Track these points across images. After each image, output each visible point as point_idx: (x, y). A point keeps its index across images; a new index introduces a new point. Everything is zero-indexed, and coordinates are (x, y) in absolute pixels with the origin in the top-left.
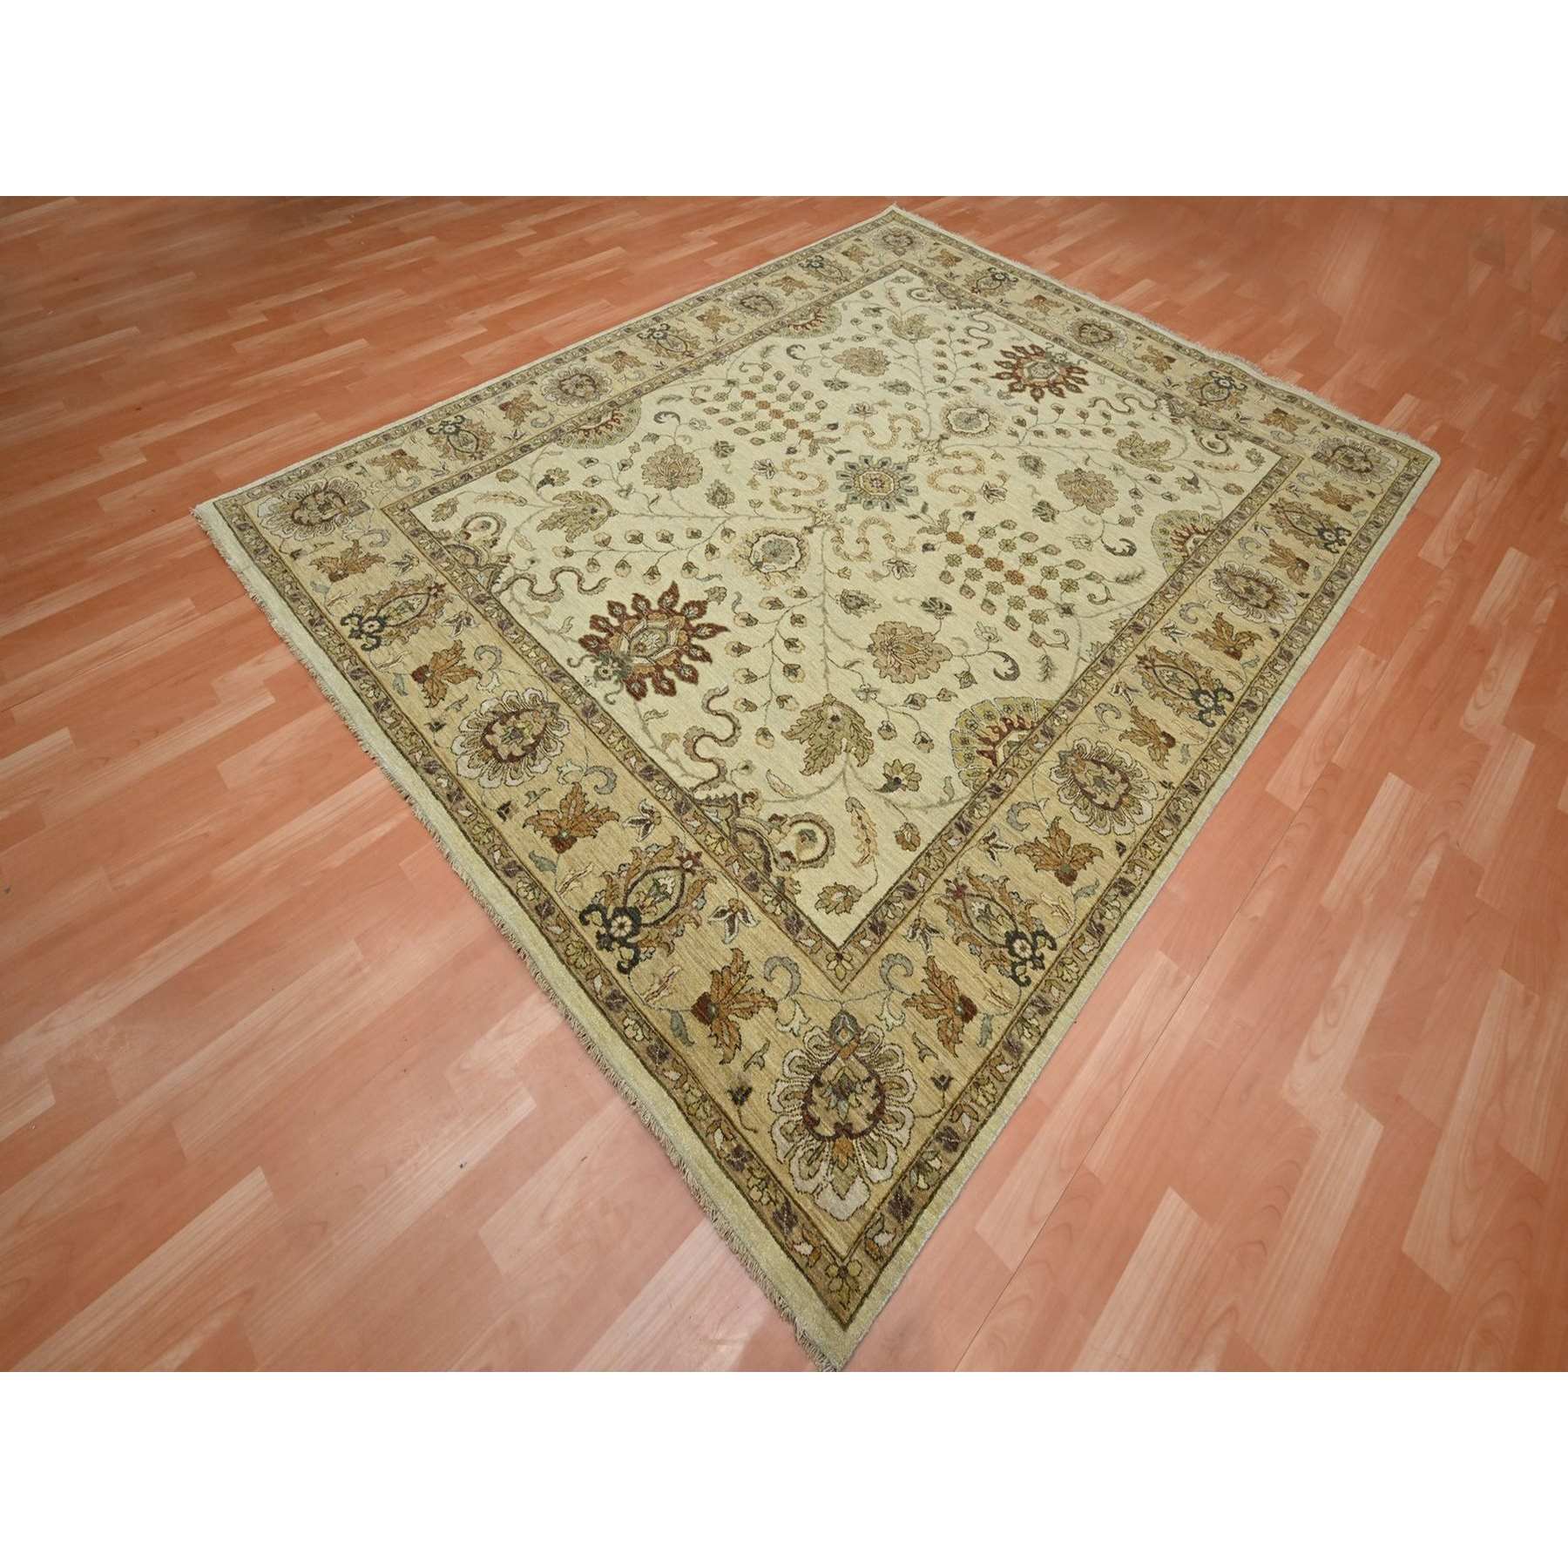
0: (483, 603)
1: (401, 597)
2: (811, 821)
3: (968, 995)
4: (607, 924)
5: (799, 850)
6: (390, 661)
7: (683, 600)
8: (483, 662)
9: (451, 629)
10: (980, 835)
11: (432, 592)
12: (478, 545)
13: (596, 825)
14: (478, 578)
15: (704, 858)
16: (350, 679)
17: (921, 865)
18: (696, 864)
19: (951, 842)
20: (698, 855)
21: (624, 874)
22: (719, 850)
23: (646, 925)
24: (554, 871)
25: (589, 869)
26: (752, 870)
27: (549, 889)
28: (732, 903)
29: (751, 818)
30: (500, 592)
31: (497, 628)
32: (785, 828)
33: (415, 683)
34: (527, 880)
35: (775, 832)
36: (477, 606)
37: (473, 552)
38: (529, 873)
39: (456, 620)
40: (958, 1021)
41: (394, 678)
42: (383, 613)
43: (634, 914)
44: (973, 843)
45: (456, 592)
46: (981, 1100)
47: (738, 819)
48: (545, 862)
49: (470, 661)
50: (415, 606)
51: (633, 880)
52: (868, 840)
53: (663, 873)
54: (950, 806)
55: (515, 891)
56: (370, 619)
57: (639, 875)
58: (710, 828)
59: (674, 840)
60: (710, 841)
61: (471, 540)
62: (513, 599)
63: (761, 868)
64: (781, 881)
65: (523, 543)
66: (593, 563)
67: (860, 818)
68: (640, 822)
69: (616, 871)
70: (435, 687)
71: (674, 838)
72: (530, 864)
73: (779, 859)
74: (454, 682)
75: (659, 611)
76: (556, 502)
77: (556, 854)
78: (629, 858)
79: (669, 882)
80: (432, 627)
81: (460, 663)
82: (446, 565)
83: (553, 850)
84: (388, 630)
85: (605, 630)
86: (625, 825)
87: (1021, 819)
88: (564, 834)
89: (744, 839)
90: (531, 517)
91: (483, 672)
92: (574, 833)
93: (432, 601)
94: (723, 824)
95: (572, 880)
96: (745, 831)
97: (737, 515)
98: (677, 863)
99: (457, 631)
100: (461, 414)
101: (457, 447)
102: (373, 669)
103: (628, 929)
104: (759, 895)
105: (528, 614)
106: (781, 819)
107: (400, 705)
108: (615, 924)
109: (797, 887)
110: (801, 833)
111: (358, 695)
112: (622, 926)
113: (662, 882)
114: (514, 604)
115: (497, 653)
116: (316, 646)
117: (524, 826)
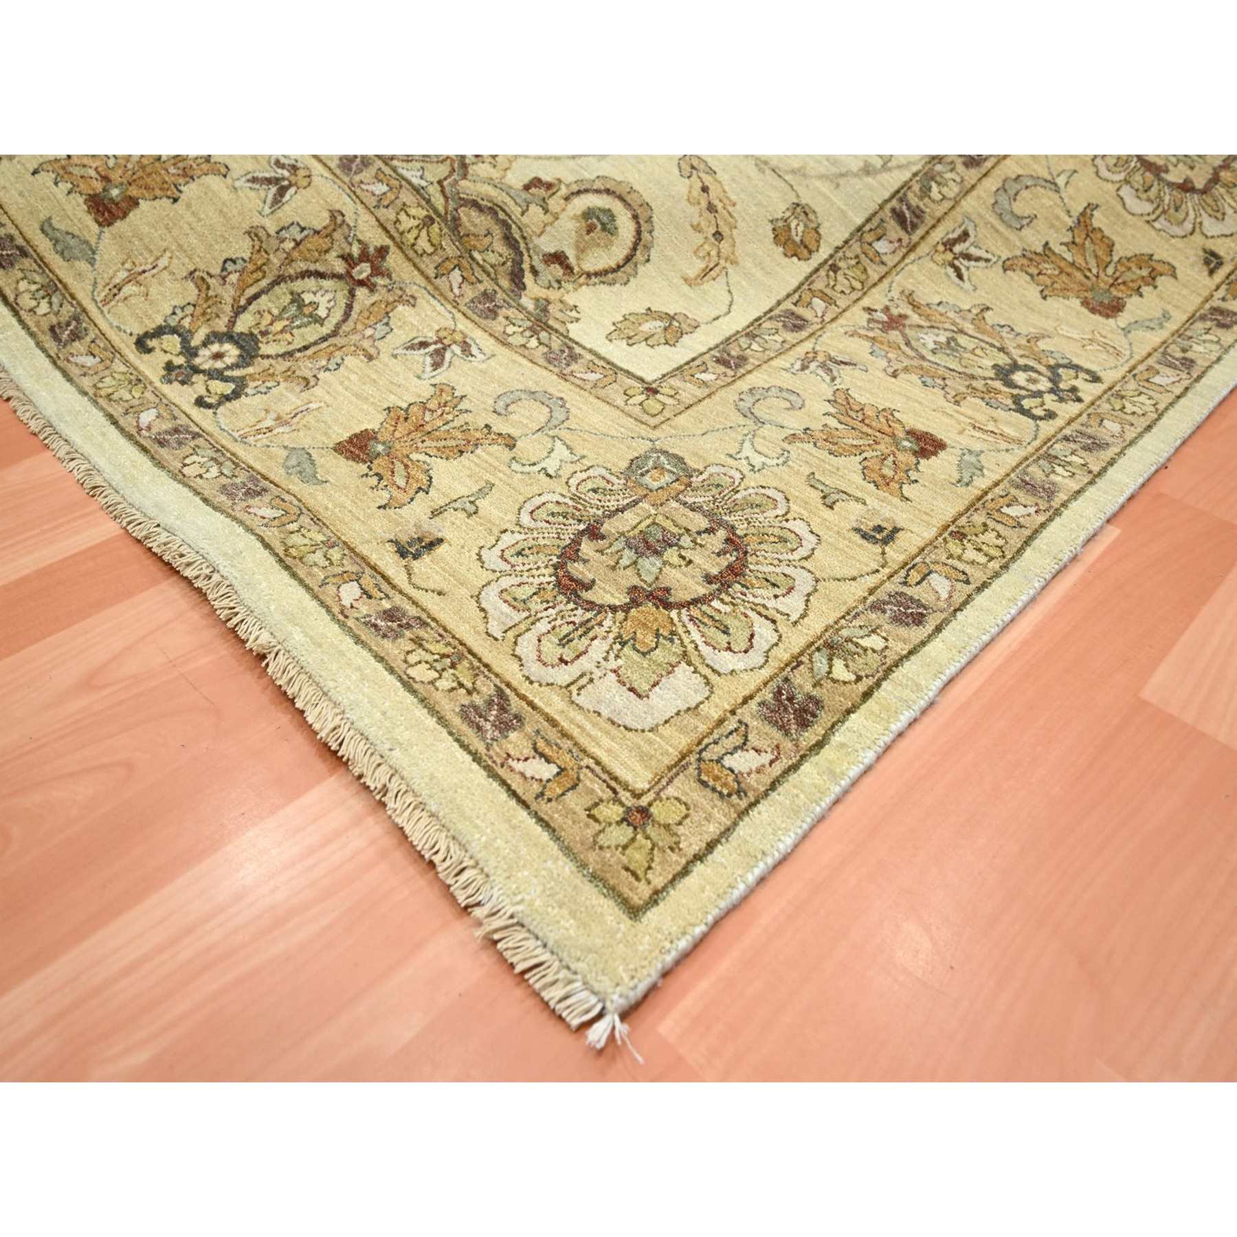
2: (608, 191)
4: (190, 353)
5: (581, 250)
10: (938, 235)
13: (181, 181)
15: (394, 260)
17: (819, 285)
18: (377, 271)
19: (882, 246)
20: (382, 251)
21: (233, 278)
22: (423, 244)
23: (267, 357)
24: (92, 262)
25: (163, 262)
26: (487, 285)
27: (80, 296)
28: (442, 334)
29: (490, 181)
32: (554, 204)
34: (38, 278)
35: (535, 210)
38: (42, 263)
43: (247, 342)
44: (924, 249)
47: (463, 183)
48: (72, 242)
51: (251, 292)
52: (718, 235)
53: (311, 283)
54: (885, 177)
55: (11, 298)
57: (264, 283)
58: (407, 197)
59: (333, 218)
60: (407, 223)
63: (505, 283)
64: (543, 306)
67: (705, 189)
68: (269, 181)
69: (216, 270)
71: (335, 215)
72: (44, 245)
73: (540, 266)
77: (95, 228)
78: (242, 248)
79: (323, 300)
83: (89, 221)
86: (237, 184)
87: (1020, 207)
88: (115, 192)
89: (472, 220)
92: (134, 191)
94: (434, 191)
95: (128, 281)
96: (475, 204)
98: (340, 267)
103: (230, 361)
104: (498, 325)
106: (549, 186)
108: (206, 352)
109: (574, 314)
110: (588, 214)
112: (219, 356)
113: (308, 298)
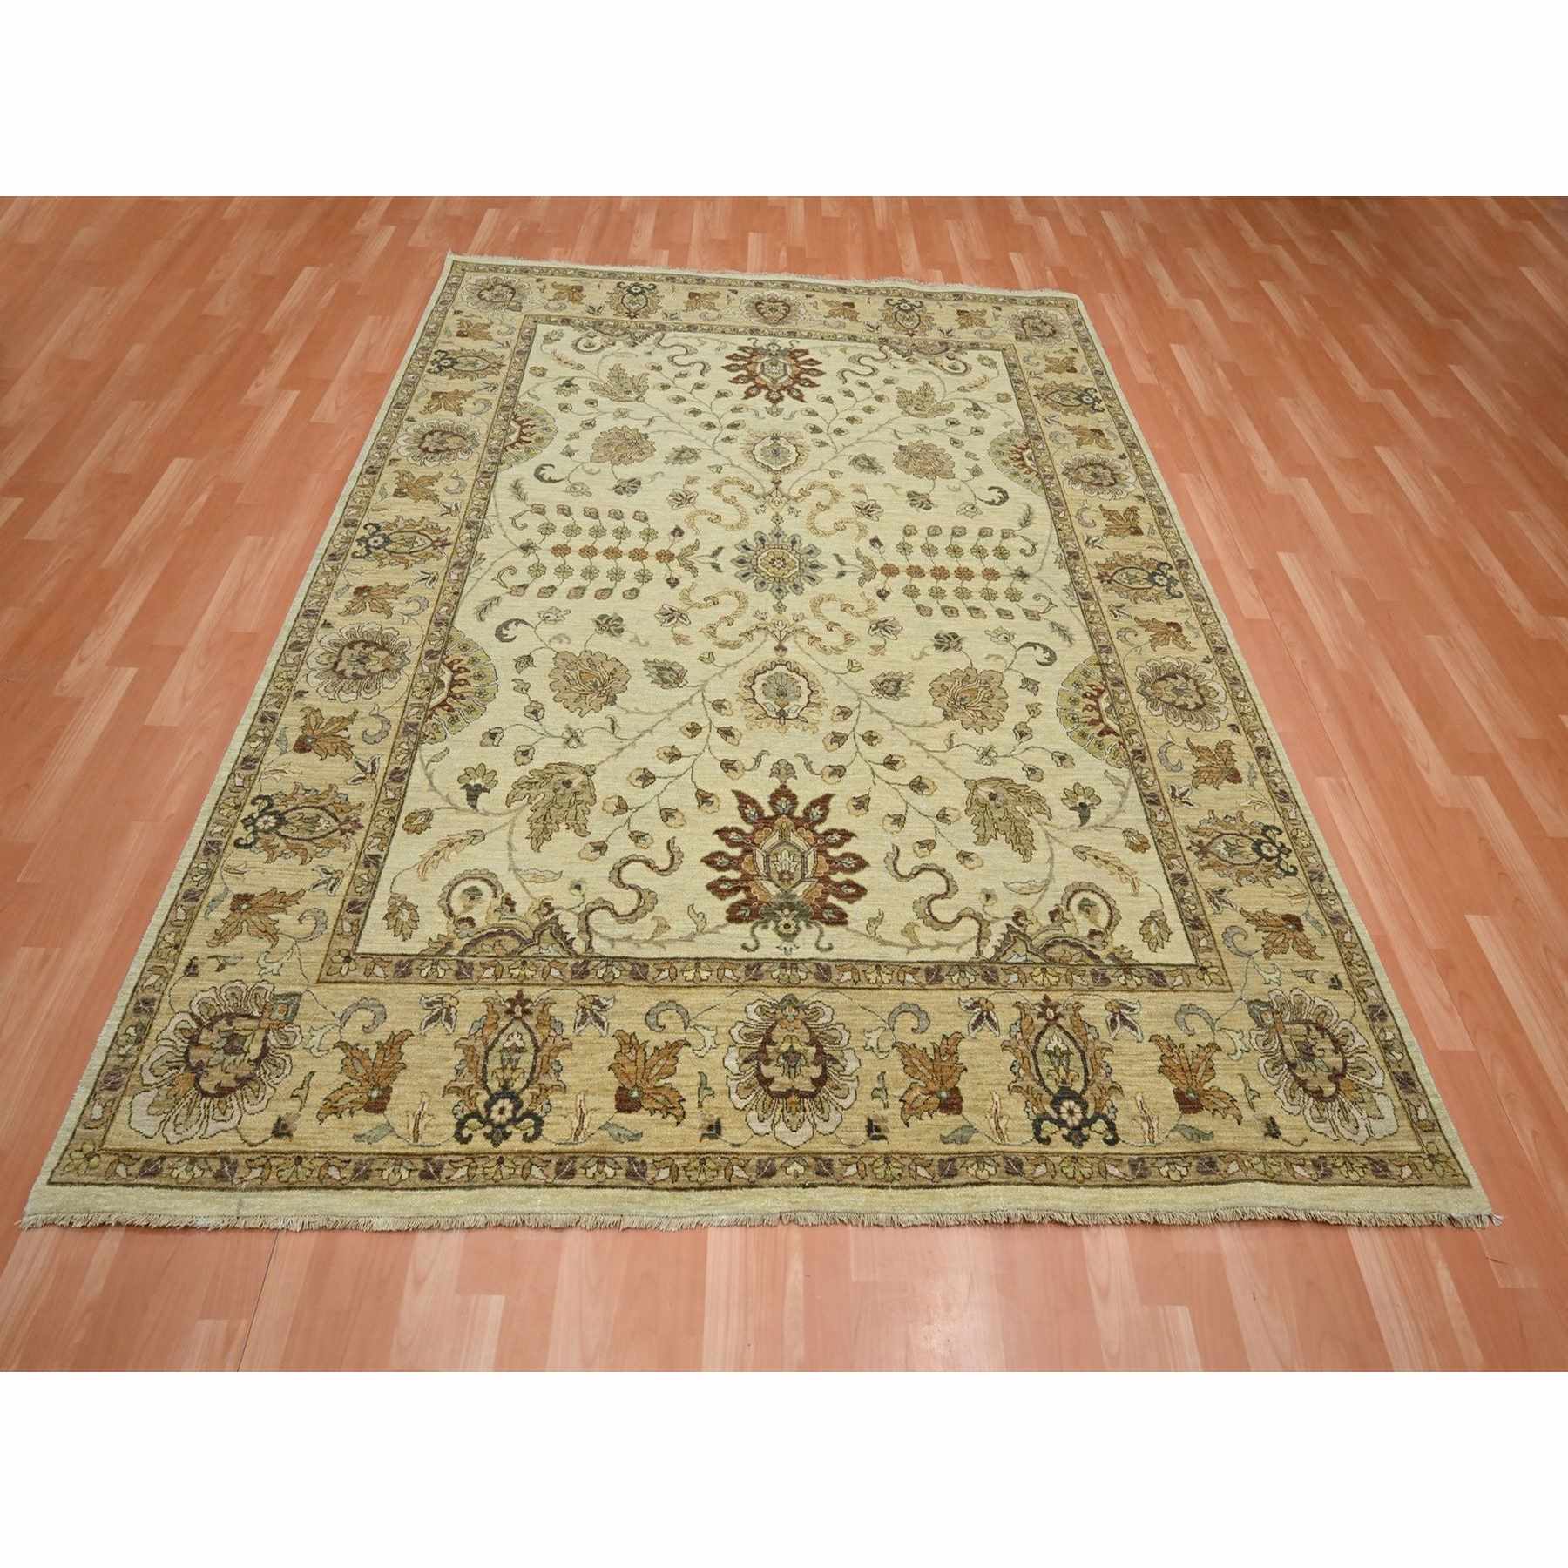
0: (587, 973)
1: (490, 1049)
2: (1075, 892)
3: (1284, 913)
4: (1061, 1123)
5: (1094, 922)
6: (576, 1123)
7: (763, 801)
8: (670, 1027)
9: (591, 1030)
10: (1167, 796)
11: (519, 1013)
12: (494, 920)
13: (954, 1059)
14: (546, 953)
15: (1053, 997)
16: (566, 1182)
17: (1165, 853)
18: (1054, 1007)
19: (1160, 818)
20: (1046, 998)
21: (1022, 1072)
22: (1053, 980)
23: (1083, 1091)
24: (976, 1131)
25: (996, 1098)
26: (1088, 969)
27: (992, 1149)
28: (1110, 1008)
29: (1040, 932)
30: (589, 946)
31: (636, 983)
32: (1067, 916)
33: (633, 1116)
34: (969, 1163)
35: (1065, 925)
36: (586, 981)
37: (501, 933)
38: (964, 1155)
39: (585, 1015)
40: (1299, 935)
41: (605, 1133)
42: (494, 1086)
43: (1065, 1093)
44: (1170, 805)
45: (544, 989)
46: (1362, 970)
47: (1034, 942)
48: (960, 1133)
49: (657, 1040)
50: (520, 1044)
51: (1033, 1070)
52: (1120, 869)
53: (1043, 1040)
54: (1130, 792)
55: (976, 1180)
56: (488, 1106)
57: (1032, 1061)
58: (1027, 970)
59: (1018, 1007)
60: (1039, 979)
61: (481, 921)
62: (612, 940)
63: (1091, 962)
64: (1112, 956)
65: (539, 877)
66: (637, 837)
67: (1096, 858)
68: (979, 1020)
69: (1013, 1078)
70: (660, 1098)
71: (1017, 1005)
72: (953, 1148)
73: (1091, 943)
74: (670, 1075)
75: (757, 829)
76: (514, 805)
77: (959, 1117)
78: (1009, 1058)
79: (1055, 1042)
80: (570, 1047)
81: (650, 1051)
82: (489, 972)
83: (952, 1117)
84: (526, 1096)
85: (736, 890)
86: (973, 1035)
87: (1173, 761)
88: (944, 1094)
89: (1055, 952)
90: (510, 845)
91: (683, 1036)
92: (949, 1085)
93: (531, 1022)
94: (1030, 957)
95: (997, 1122)
96: (1048, 946)
97: (706, 681)
98: (1043, 1022)
99: (602, 1024)
100: (254, 793)
101: (307, 835)
102: (570, 1148)
103: (1077, 1109)
104: (1115, 983)
105: (646, 941)
106: (1057, 911)
107: (654, 1150)
108: (1065, 1116)
109: (1126, 950)
110: (1081, 907)
111: (598, 1187)
112: (1071, 1112)
113: (1051, 1048)
114: (619, 945)
115: (672, 1006)
116: (477, 1191)
117: (907, 1125)
